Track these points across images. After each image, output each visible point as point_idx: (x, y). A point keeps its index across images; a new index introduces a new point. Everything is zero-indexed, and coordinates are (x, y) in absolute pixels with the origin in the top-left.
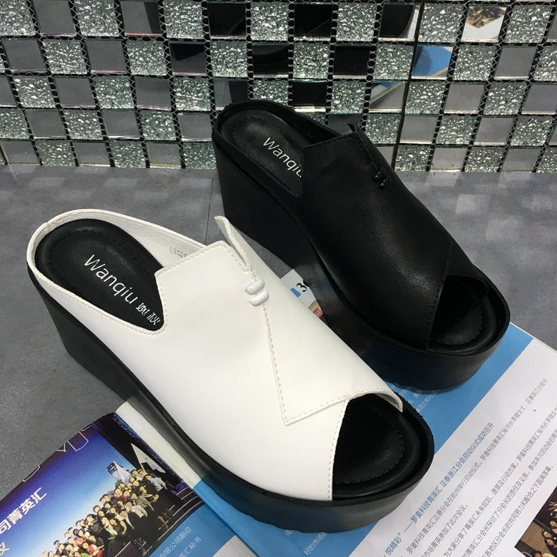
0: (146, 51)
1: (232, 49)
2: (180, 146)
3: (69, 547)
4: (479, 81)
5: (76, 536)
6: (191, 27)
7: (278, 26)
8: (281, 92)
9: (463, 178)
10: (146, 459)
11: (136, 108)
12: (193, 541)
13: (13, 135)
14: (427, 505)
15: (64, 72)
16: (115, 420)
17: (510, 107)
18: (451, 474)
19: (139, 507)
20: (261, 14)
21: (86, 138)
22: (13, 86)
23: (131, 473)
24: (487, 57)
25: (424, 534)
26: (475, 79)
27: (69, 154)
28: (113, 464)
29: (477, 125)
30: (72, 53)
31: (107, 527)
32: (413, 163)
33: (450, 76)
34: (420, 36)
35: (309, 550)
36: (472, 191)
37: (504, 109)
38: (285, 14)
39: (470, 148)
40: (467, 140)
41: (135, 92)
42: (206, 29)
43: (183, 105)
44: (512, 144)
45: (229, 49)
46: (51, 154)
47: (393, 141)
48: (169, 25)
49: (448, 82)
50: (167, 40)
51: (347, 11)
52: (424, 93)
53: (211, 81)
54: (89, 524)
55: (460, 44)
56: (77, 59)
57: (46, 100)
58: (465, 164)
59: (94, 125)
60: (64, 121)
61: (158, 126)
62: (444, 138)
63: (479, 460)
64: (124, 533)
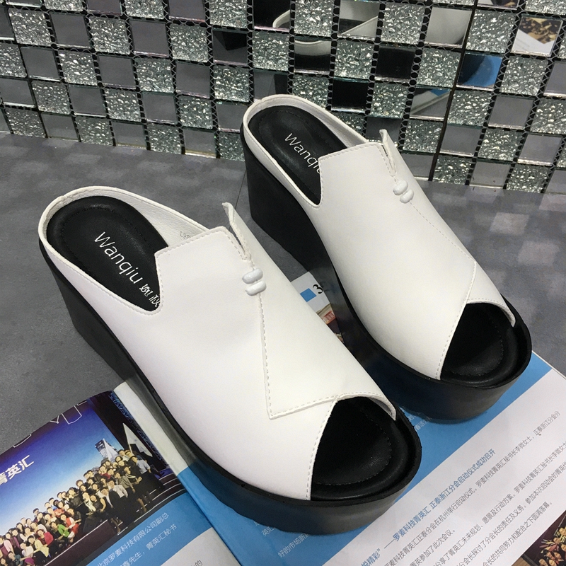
0: (189, 37)
1: (274, 41)
2: (217, 135)
3: (47, 517)
4: (528, 96)
5: (55, 507)
6: (235, 16)
7: (322, 21)
8: (321, 89)
9: (503, 195)
10: (135, 440)
11: (175, 92)
12: (169, 527)
13: (55, 109)
14: (412, 523)
15: (108, 50)
16: (111, 398)
17: (559, 126)
18: (442, 496)
19: (121, 487)
20: (305, 7)
21: (125, 119)
22: (58, 60)
23: (118, 452)
24: (537, 71)
25: (405, 554)
26: (523, 93)
27: (108, 133)
28: (102, 442)
29: (523, 142)
30: (117, 33)
31: (87, 502)
32: (453, 175)
33: (498, 88)
34: (469, 44)
35: (284, 552)
36: (510, 210)
37: (553, 128)
38: (330, 9)
39: (513, 165)
40: (511, 156)
41: (175, 76)
42: (249, 18)
43: (221, 94)
44: (559, 165)
45: (271, 41)
46: (90, 132)
47: (433, 150)
48: (214, 11)
49: (495, 94)
50: (210, 26)
51: (394, 12)
52: (469, 103)
53: (251, 72)
54: (70, 497)
55: (510, 55)
56: (121, 39)
57: (89, 77)
58: (507, 181)
59: (133, 106)
60: (105, 99)
61: (196, 113)
62: (486, 152)
63: (475, 486)
64: (102, 510)
